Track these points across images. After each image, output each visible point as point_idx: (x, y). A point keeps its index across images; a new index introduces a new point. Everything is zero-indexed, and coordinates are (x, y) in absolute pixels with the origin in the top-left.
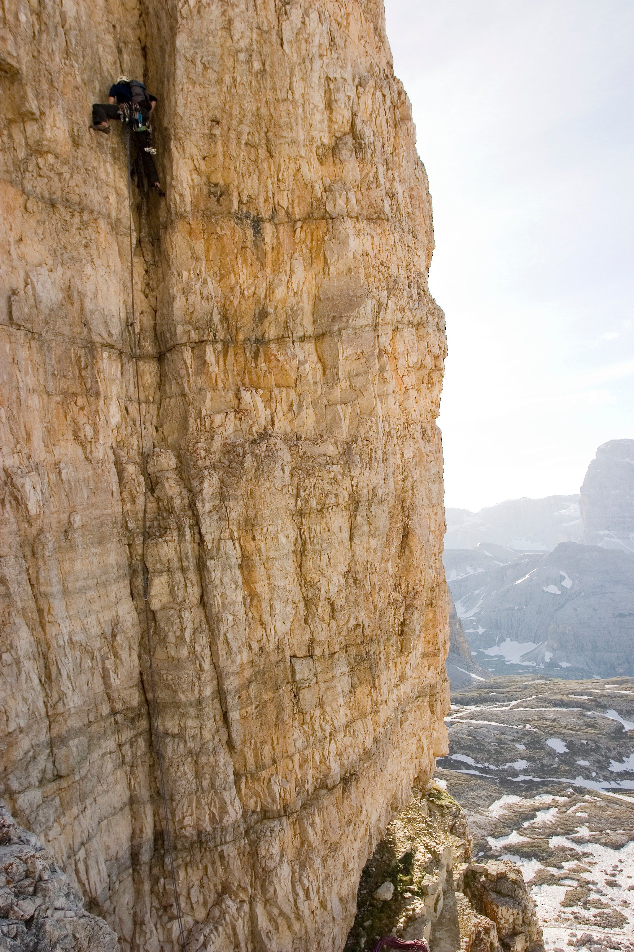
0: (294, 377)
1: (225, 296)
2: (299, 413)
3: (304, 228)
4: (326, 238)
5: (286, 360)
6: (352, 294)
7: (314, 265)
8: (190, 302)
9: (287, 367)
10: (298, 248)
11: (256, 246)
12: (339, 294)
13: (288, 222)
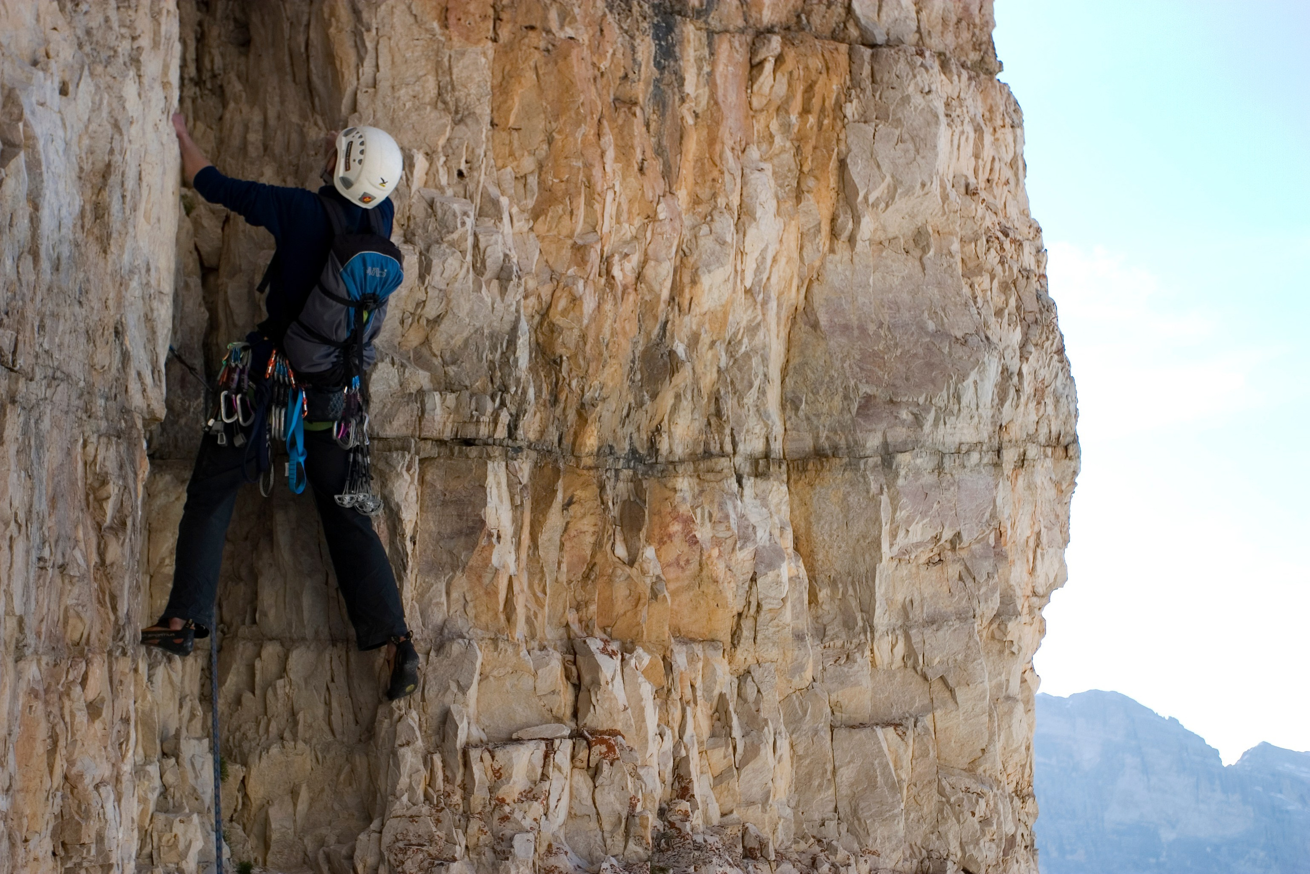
0: (737, 605)
1: (554, 276)
2: (753, 751)
3: (790, 63)
4: (851, 109)
5: (717, 542)
6: (931, 326)
7: (809, 201)
8: (436, 278)
9: (719, 569)
10: (759, 126)
11: (660, 102)
12: (886, 319)
13: (742, 31)
